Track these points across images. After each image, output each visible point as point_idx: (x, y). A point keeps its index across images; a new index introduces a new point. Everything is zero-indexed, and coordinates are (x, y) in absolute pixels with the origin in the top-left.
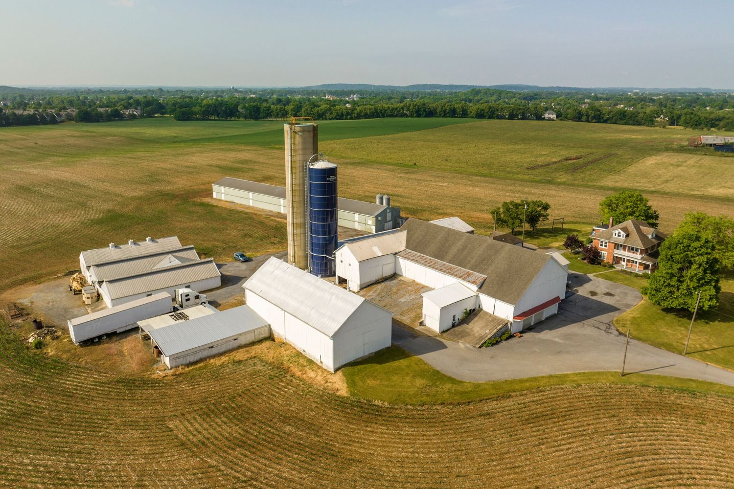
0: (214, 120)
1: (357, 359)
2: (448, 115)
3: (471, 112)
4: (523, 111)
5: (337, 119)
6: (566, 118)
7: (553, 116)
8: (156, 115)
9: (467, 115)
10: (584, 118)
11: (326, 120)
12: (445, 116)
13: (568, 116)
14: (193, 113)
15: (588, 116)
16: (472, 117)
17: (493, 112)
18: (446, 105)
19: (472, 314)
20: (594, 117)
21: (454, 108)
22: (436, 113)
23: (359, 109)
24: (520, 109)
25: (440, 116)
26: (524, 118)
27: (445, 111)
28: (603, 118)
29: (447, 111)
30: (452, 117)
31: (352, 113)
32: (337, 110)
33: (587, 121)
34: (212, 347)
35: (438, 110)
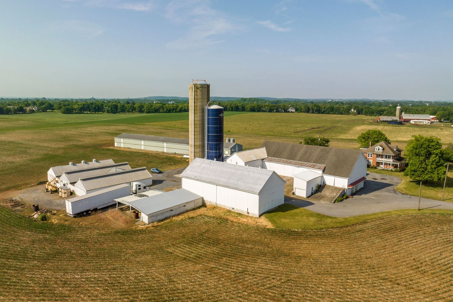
0: (87, 113)
1: (269, 210)
2: (234, 110)
3: (247, 108)
4: (277, 107)
5: (167, 113)
6: (301, 111)
7: (293, 110)
8: (48, 111)
9: (245, 110)
10: (311, 111)
11: (160, 113)
12: (232, 110)
13: (302, 110)
14: (73, 109)
15: (313, 110)
16: (248, 111)
17: (260, 108)
18: (233, 104)
19: (321, 187)
20: (316, 111)
21: (237, 106)
22: (227, 109)
23: (180, 106)
24: (275, 106)
25: (229, 111)
26: (277, 111)
27: (232, 107)
28: (321, 111)
29: (233, 107)
30: (236, 111)
31: (176, 109)
32: (167, 107)
33: (313, 113)
34: (172, 210)
35: (228, 107)
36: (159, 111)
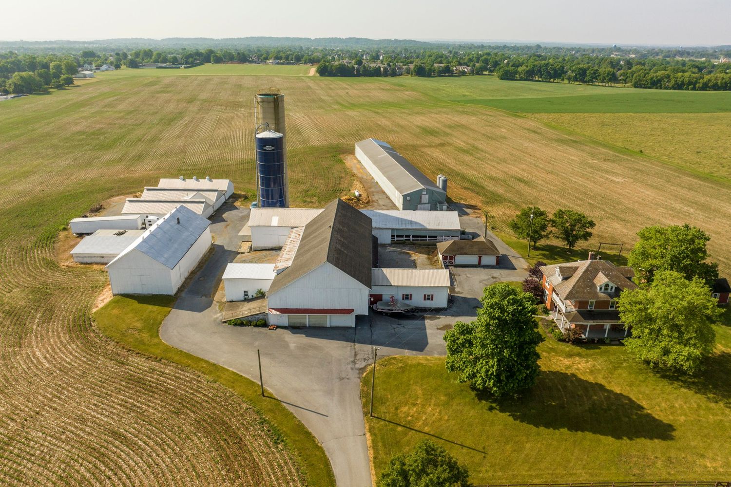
1: (134, 294)
8: (485, 73)
14: (516, 73)
34: (103, 257)
36: (658, 85)
